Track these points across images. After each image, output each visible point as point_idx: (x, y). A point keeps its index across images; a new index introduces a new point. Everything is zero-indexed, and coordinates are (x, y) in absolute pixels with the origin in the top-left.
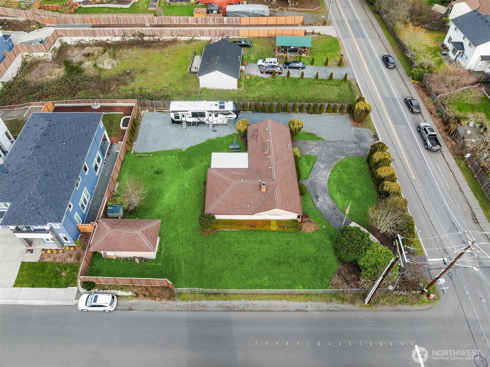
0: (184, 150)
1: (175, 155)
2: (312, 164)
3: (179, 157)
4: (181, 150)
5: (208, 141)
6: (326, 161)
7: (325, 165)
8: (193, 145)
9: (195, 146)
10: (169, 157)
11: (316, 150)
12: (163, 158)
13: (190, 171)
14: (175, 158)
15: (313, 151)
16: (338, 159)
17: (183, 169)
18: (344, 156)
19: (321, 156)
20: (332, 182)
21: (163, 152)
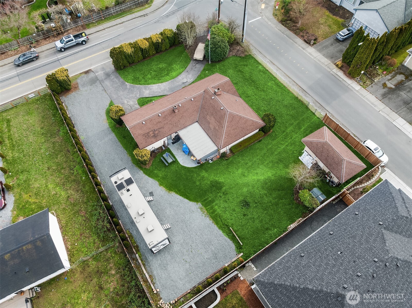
0: (199, 205)
1: (212, 208)
2: (149, 99)
3: (212, 201)
4: (201, 209)
5: (172, 191)
6: (139, 92)
7: (144, 91)
8: (186, 200)
9: (187, 198)
10: (219, 211)
11: (128, 102)
12: (226, 216)
13: (221, 179)
14: (216, 204)
15: (131, 103)
16: (130, 86)
17: (224, 188)
18: (125, 83)
19: (136, 96)
20: (160, 81)
21: (217, 223)
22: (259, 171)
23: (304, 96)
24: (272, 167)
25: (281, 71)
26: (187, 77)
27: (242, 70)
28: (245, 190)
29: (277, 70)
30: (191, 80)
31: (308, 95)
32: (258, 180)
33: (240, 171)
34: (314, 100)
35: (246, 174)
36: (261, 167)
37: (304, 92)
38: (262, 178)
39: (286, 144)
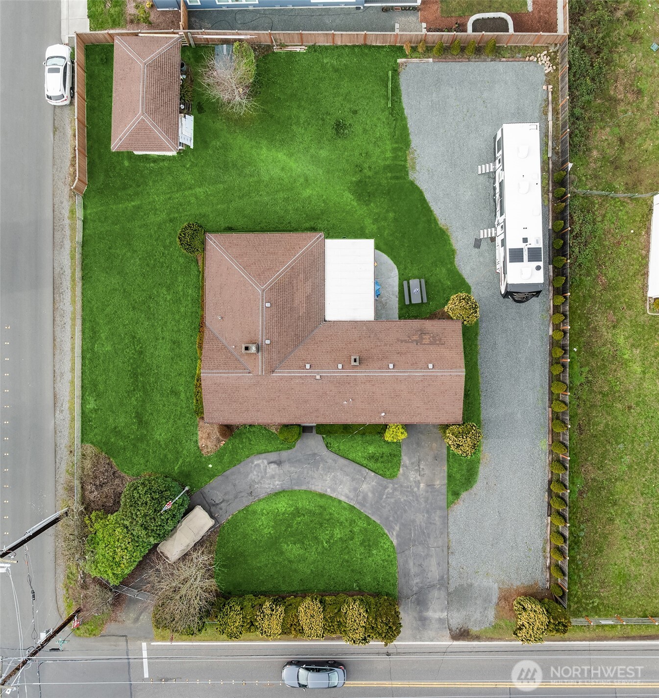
0: (412, 176)
1: (395, 158)
2: (371, 464)
3: (387, 168)
4: (413, 168)
5: (441, 229)
6: (381, 499)
7: (370, 495)
8: (428, 196)
9: (423, 201)
10: (389, 146)
11: (418, 483)
12: (382, 130)
13: (348, 197)
14: (385, 159)
15: (413, 476)
16: (391, 529)
17: (354, 179)
18: (399, 544)
19: (395, 489)
20: (322, 502)
21: (405, 128)
22: (276, 172)
23: (66, 273)
24: (249, 164)
25: (57, 367)
26: (262, 477)
27: (133, 424)
28: (323, 153)
29: (62, 374)
30: (259, 462)
31: (57, 270)
32: (291, 155)
33: (308, 192)
34: (56, 252)
35: (302, 180)
36: (266, 178)
37: (57, 282)
38: (281, 156)
39: (190, 192)
